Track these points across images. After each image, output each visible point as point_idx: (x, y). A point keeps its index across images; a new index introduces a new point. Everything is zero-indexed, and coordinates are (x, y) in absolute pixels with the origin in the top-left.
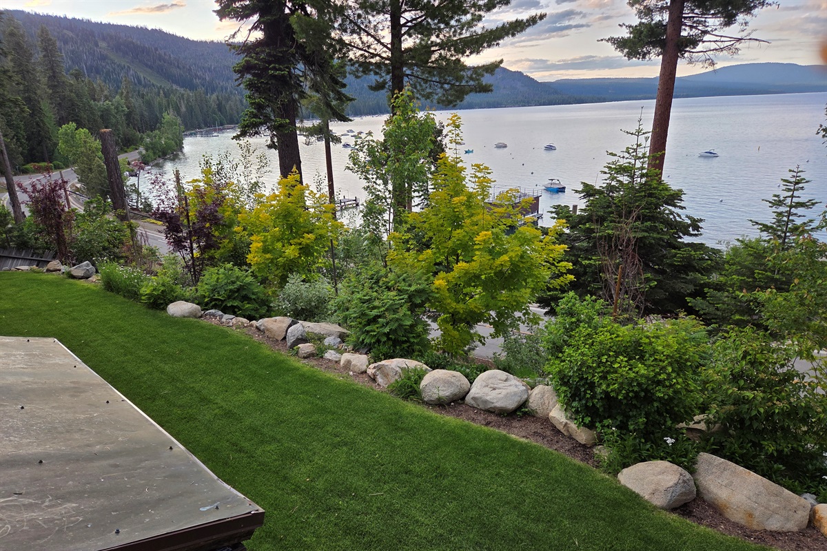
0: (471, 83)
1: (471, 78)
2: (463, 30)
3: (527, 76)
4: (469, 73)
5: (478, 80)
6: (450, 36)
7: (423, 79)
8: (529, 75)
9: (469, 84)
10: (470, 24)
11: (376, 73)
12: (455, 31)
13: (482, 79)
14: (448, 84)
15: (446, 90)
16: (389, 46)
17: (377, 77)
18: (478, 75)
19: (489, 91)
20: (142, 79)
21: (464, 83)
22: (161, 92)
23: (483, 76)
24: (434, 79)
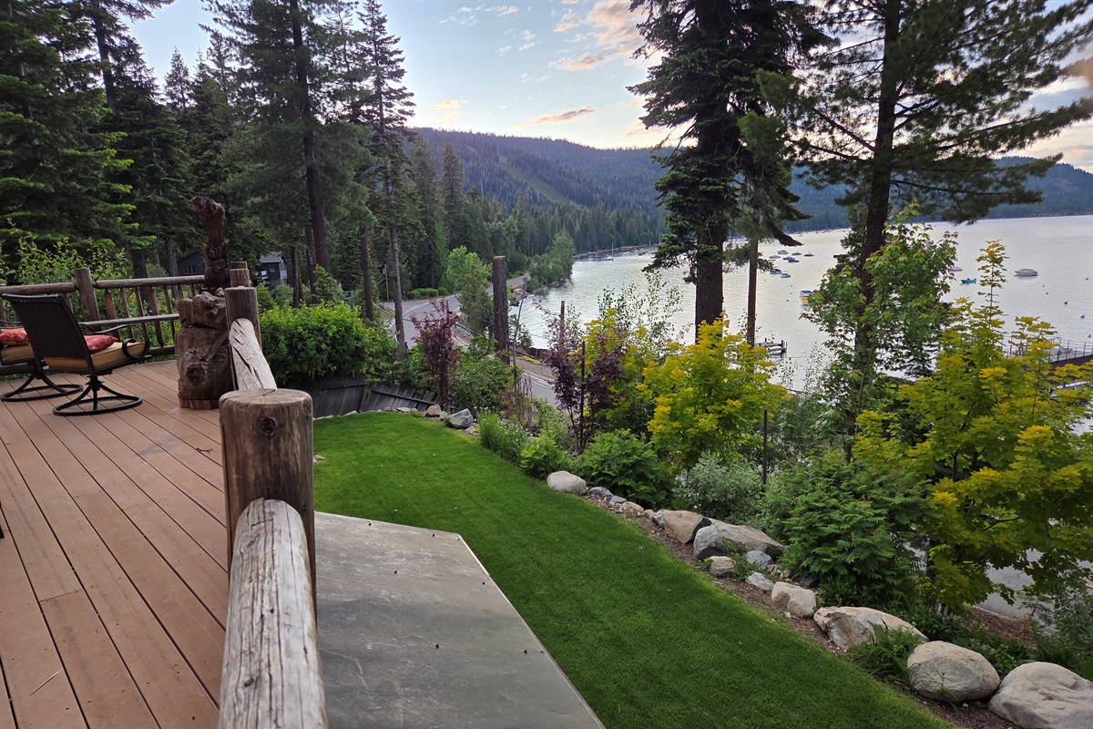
0: (1004, 189)
1: (1004, 183)
2: (993, 114)
3: (1079, 171)
4: (1001, 176)
5: (1015, 185)
6: (972, 125)
7: (922, 187)
8: (1083, 168)
9: (1000, 191)
10: (1006, 107)
11: (849, 182)
12: (981, 118)
13: (1023, 183)
14: (963, 192)
15: (959, 201)
16: (873, 144)
17: (849, 187)
18: (1016, 179)
19: (1035, 201)
20: (538, 196)
21: (990, 190)
22: (557, 210)
23: (1024, 178)
24: (939, 186)
